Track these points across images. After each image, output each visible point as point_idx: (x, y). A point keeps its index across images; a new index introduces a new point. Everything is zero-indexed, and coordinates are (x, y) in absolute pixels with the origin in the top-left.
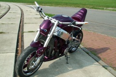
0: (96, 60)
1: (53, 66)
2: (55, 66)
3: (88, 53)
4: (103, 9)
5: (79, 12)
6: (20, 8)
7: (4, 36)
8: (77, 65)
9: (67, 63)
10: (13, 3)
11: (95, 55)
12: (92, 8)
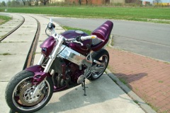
0: (124, 90)
1: (65, 99)
2: (68, 99)
3: (115, 81)
4: (146, 21)
5: (103, 26)
6: (37, 21)
7: (9, 58)
8: (98, 98)
9: (85, 95)
10: (29, 14)
11: (125, 83)
12: (132, 19)
